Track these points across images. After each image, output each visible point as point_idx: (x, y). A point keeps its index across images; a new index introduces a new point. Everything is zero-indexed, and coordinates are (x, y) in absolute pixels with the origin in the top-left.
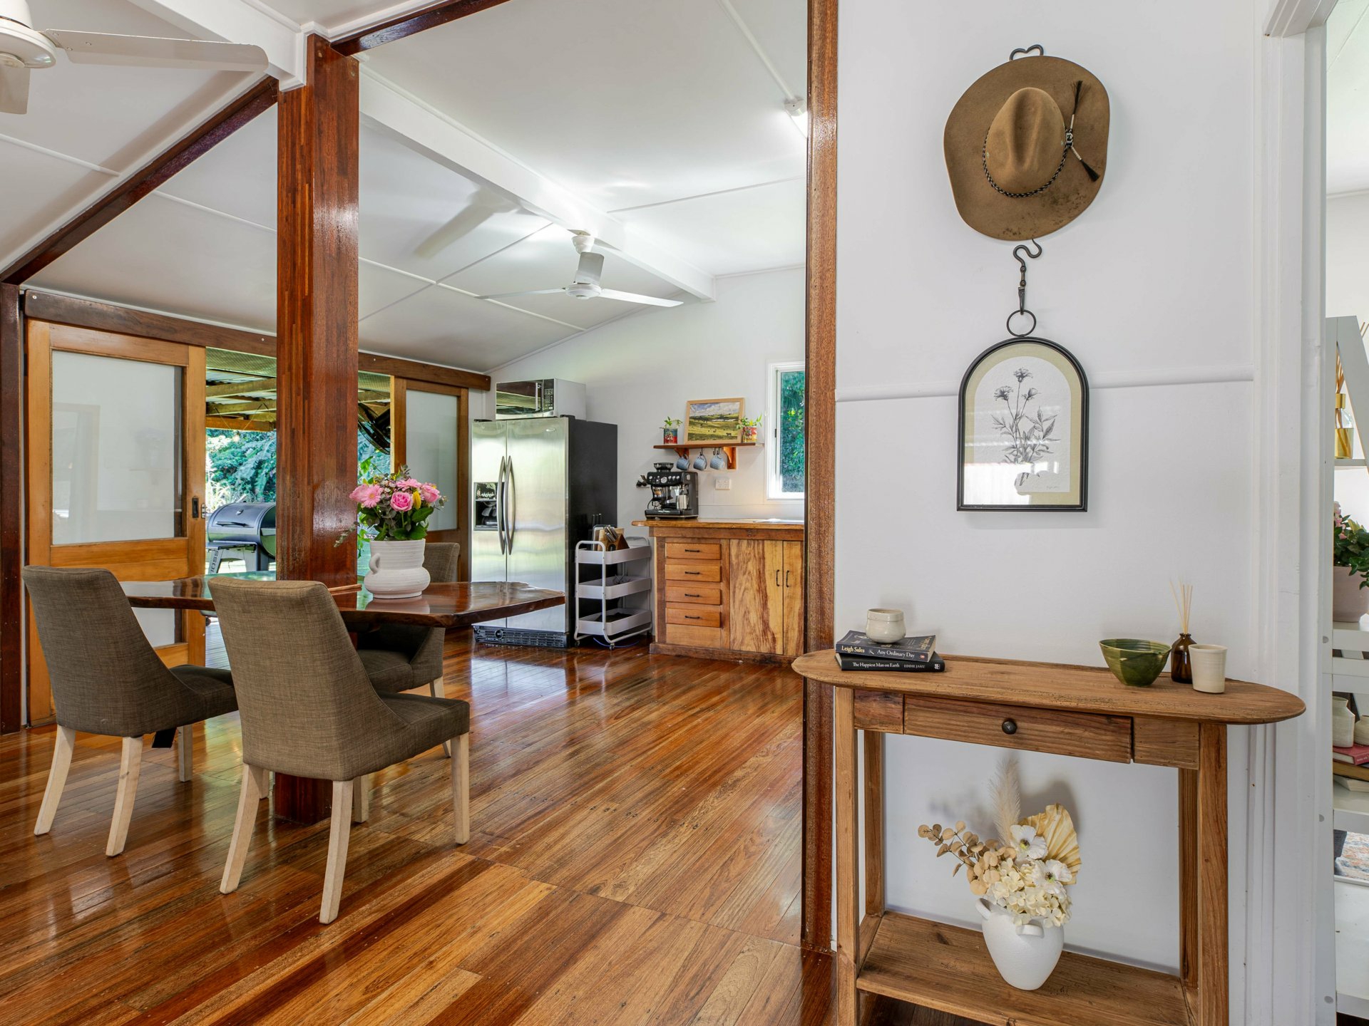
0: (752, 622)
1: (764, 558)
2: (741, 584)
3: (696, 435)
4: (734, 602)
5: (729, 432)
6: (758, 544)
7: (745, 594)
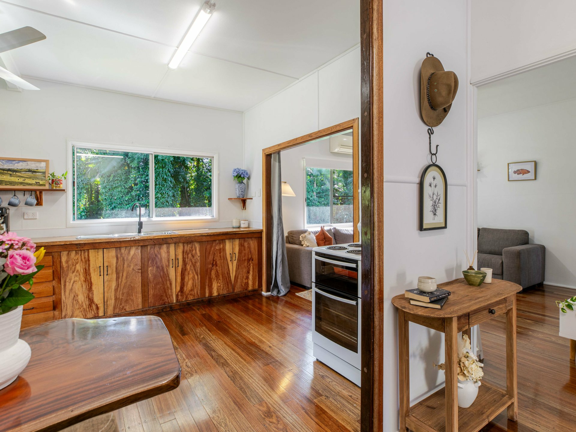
0: (80, 301)
1: (89, 260)
2: (70, 279)
3: (6, 182)
5: (38, 181)
6: (84, 253)
7: (74, 285)
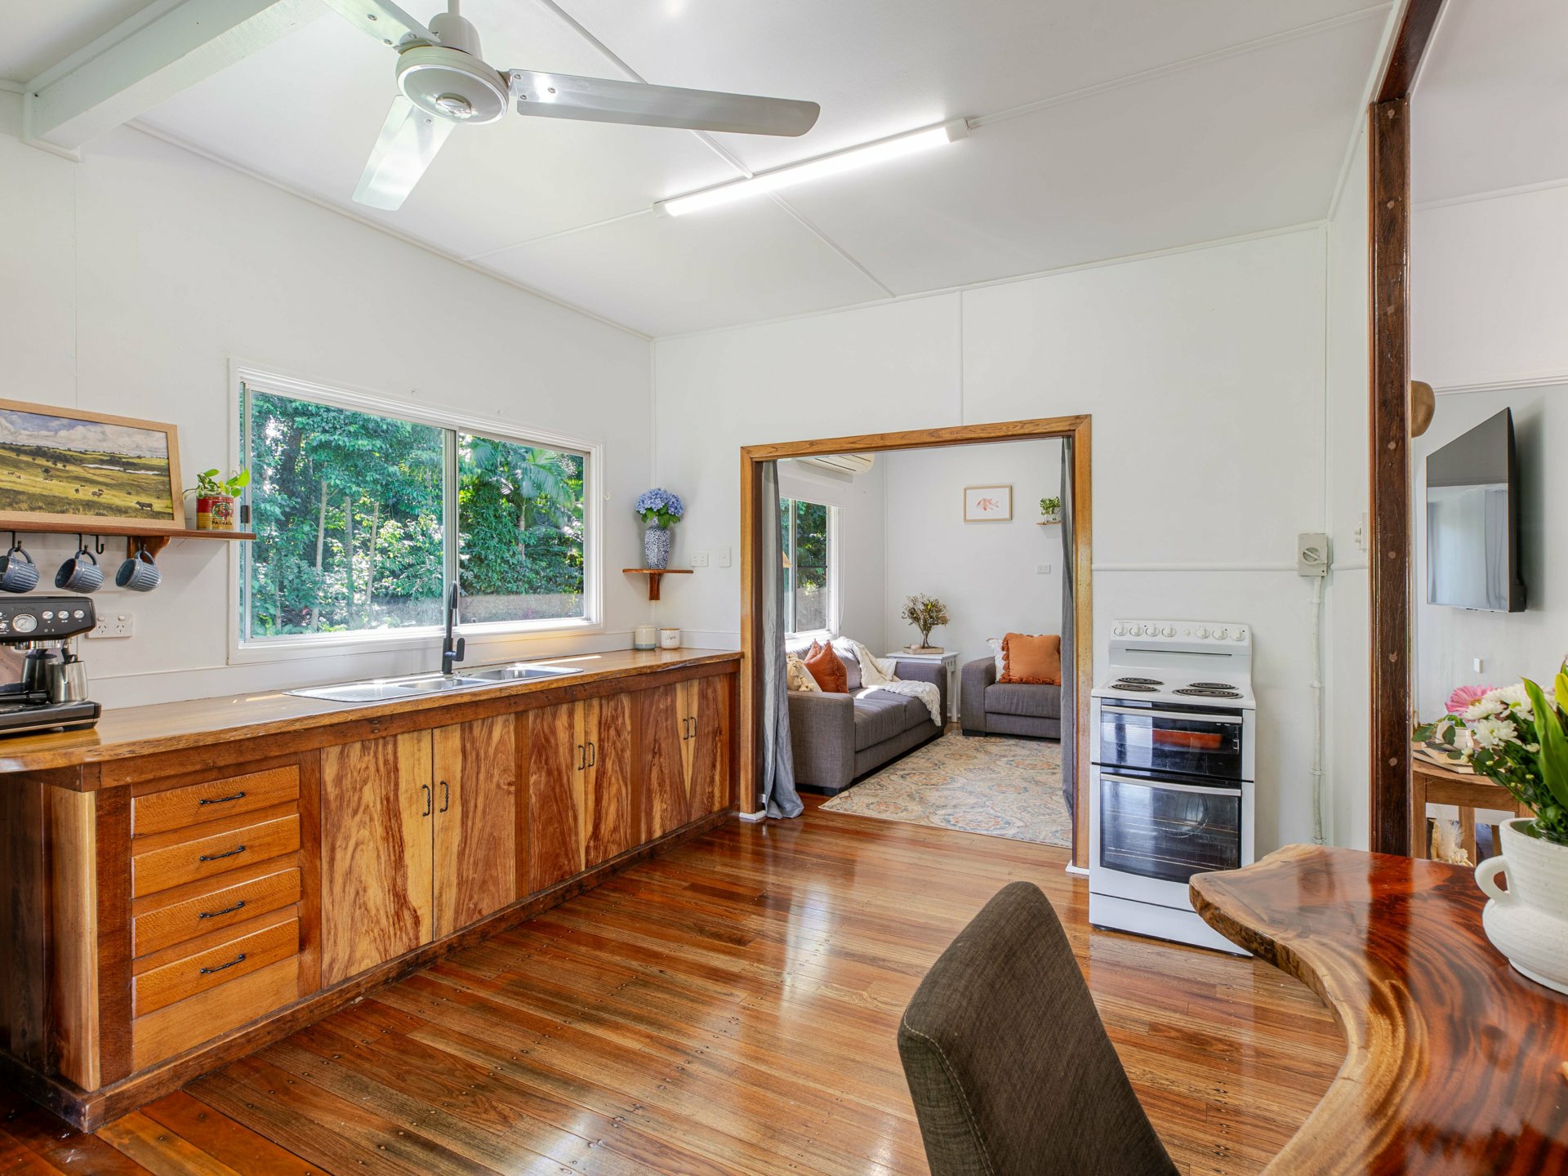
0: (371, 905)
1: (396, 769)
2: (347, 838)
3: (32, 497)
4: (331, 882)
5: (145, 499)
6: (385, 745)
7: (357, 856)
